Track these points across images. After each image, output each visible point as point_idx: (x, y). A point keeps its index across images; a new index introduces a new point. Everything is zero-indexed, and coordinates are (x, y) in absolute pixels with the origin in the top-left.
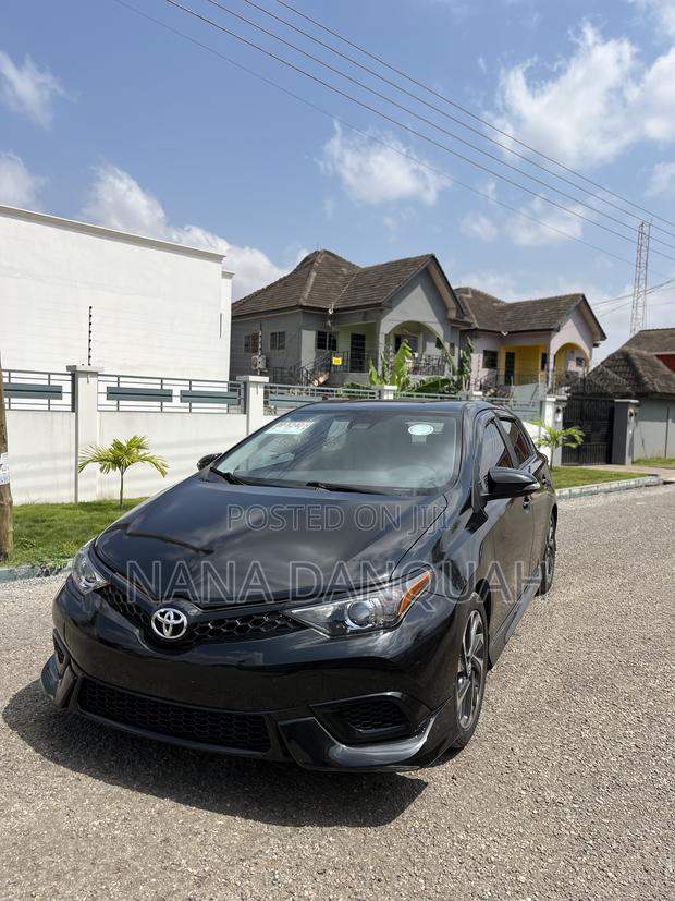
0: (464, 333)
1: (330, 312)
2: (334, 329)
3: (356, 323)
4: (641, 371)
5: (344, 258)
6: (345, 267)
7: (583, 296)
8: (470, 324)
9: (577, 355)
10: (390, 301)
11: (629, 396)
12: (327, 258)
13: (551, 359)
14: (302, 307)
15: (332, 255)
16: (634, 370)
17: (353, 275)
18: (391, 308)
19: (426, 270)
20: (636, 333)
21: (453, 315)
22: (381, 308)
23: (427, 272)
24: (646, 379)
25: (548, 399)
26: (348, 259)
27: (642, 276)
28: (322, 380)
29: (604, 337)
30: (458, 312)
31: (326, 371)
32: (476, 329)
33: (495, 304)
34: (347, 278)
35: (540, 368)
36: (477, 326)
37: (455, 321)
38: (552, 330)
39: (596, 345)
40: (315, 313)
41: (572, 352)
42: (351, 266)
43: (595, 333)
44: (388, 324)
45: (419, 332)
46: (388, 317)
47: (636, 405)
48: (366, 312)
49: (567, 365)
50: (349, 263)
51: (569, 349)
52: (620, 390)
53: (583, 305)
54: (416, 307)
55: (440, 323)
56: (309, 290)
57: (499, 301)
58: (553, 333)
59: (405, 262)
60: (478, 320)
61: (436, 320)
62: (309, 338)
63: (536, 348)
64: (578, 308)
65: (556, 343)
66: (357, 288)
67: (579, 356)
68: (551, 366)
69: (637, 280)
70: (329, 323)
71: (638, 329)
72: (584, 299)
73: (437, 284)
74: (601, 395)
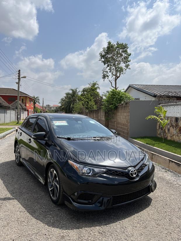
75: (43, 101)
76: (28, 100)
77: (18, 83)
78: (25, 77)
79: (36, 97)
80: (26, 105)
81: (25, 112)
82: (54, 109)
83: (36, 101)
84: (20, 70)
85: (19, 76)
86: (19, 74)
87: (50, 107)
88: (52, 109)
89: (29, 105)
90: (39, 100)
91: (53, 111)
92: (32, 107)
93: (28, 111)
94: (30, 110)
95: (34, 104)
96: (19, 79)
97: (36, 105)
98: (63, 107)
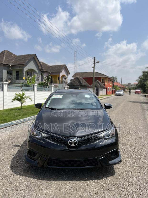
0: (42, 72)
1: (11, 66)
2: (11, 70)
3: (17, 69)
4: (81, 81)
5: (12, 53)
6: (13, 55)
7: (66, 65)
8: (43, 70)
9: (65, 77)
10: (26, 64)
11: (79, 86)
12: (8, 52)
13: (60, 78)
14: (3, 64)
15: (9, 52)
16: (79, 81)
17: (15, 57)
18: (26, 65)
19: (34, 57)
20: (75, 73)
21: (40, 68)
22: (24, 65)
23: (34, 58)
24: (82, 83)
25: (66, 87)
26: (13, 53)
27: (76, 62)
28: (9, 82)
29: (70, 74)
30: (41, 67)
31: (10, 80)
32: (44, 71)
33: (47, 66)
34: (14, 57)
35: (58, 80)
36: (44, 70)
37: (40, 69)
38: (60, 72)
39: (68, 75)
40: (6, 66)
41: (64, 77)
42: (14, 55)
43: (68, 73)
44: (26, 69)
45: (32, 71)
46: (25, 67)
47: (80, 88)
48: (20, 66)
49: (63, 79)
50: (14, 54)
51: (63, 76)
52: (77, 85)
53: (66, 67)
54: (31, 66)
55: (37, 69)
56: (4, 60)
57: (48, 65)
58: (60, 73)
59: (29, 55)
60: (45, 69)
61: (36, 69)
62: (5, 72)
63: (57, 76)
64: (65, 67)
65: (61, 75)
66: (17, 60)
67: (65, 78)
68: (60, 80)
69: (75, 62)
70: (10, 68)
71: (75, 72)
72: (66, 66)
73: (36, 61)
74: (74, 86)
75: (122, 80)
76: (107, 80)
77: (94, 67)
78: (98, 62)
79: (114, 77)
80: (105, 84)
81: (103, 89)
82: (134, 86)
83: (115, 80)
84: (95, 57)
85: (94, 62)
86: (94, 60)
87: (131, 84)
88: (133, 86)
89: (108, 84)
90: (116, 79)
91: (133, 88)
92: (111, 85)
93: (107, 89)
94: (109, 88)
95: (113, 83)
96: (94, 64)
97: (114, 83)
98: (139, 84)
